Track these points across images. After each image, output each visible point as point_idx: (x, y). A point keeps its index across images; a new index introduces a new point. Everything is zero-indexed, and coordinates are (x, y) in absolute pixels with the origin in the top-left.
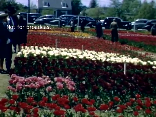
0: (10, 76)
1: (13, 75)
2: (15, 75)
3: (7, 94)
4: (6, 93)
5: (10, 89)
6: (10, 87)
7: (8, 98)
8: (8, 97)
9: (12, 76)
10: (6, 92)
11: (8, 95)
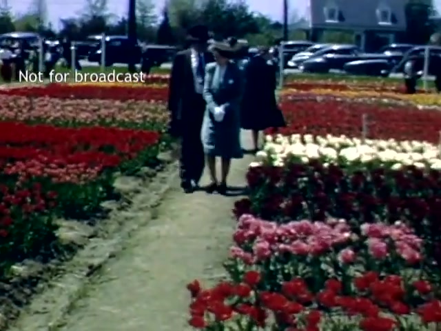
0: (238, 220)
1: (244, 216)
2: (250, 216)
3: (228, 267)
4: (225, 266)
5: (236, 256)
6: (238, 251)
7: (232, 280)
8: (232, 277)
9: (241, 219)
10: (226, 263)
11: (231, 272)
